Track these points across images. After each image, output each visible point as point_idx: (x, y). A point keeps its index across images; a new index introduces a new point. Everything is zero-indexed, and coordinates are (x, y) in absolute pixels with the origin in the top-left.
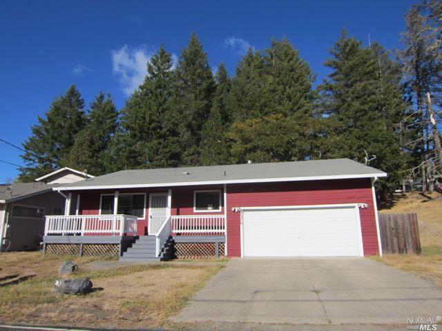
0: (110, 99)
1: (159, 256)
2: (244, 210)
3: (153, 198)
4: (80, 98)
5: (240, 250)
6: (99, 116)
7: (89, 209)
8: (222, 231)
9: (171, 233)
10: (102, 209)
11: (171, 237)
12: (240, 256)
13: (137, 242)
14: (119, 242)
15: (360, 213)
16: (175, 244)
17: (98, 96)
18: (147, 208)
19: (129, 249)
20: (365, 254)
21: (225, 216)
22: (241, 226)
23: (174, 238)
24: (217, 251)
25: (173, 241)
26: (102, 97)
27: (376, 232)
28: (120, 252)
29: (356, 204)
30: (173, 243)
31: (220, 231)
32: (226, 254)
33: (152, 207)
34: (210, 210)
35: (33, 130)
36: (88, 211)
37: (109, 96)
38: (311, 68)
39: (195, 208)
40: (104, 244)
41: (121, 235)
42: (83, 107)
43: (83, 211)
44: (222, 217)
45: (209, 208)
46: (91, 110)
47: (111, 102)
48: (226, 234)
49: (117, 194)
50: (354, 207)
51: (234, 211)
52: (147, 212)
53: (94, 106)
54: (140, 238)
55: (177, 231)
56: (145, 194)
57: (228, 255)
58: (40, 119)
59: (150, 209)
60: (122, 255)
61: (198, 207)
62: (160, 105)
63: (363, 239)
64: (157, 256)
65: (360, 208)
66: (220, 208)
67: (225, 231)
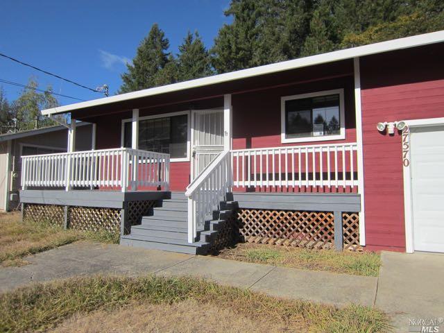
0: (198, 38)
1: (197, 239)
2: (414, 129)
4: (164, 38)
5: (401, 234)
6: (188, 58)
8: (352, 183)
9: (230, 185)
11: (230, 196)
12: (401, 247)
13: (165, 203)
14: (120, 206)
16: (240, 210)
17: (186, 37)
19: (145, 220)
21: (358, 146)
22: (406, 170)
23: (236, 199)
24: (338, 232)
25: (236, 204)
26: (190, 38)
28: (122, 226)
30: (236, 208)
31: (344, 183)
32: (362, 242)
34: (317, 136)
35: (123, 78)
37: (198, 36)
39: (283, 135)
41: (123, 190)
42: (167, 47)
44: (351, 149)
45: (316, 134)
46: (180, 54)
47: (199, 41)
48: (361, 191)
49: (135, 114)
51: (384, 132)
53: (184, 49)
54: (173, 195)
55: (243, 183)
56: (188, 113)
58: (129, 67)
60: (127, 232)
61: (290, 133)
62: (249, 28)
64: (190, 241)
66: (343, 130)
67: (360, 183)
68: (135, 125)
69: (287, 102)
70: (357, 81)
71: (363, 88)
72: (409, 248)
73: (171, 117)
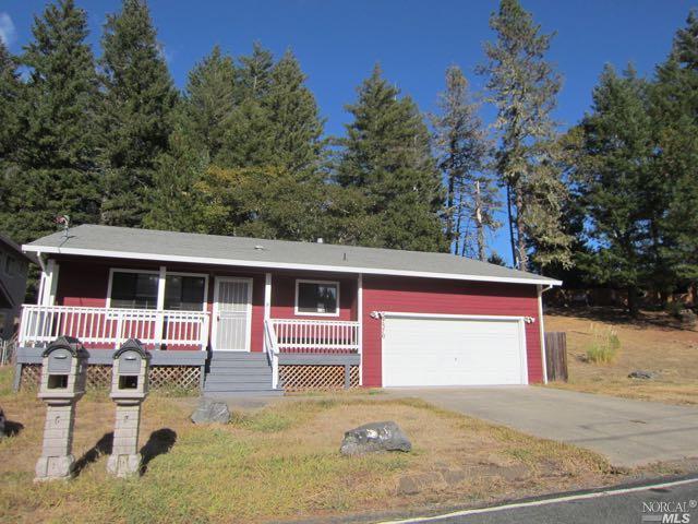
2: (387, 317)
3: (221, 284)
5: (381, 377)
7: (80, 296)
8: (356, 347)
10: (112, 298)
12: (380, 385)
15: (526, 329)
18: (211, 301)
20: (530, 380)
21: (359, 324)
22: (383, 340)
24: (347, 380)
27: (540, 354)
29: (522, 318)
31: (347, 347)
32: (361, 383)
33: (220, 301)
34: (321, 312)
36: (77, 299)
38: (319, 107)
39: (296, 308)
40: (166, 367)
43: (66, 299)
44: (351, 325)
45: (320, 310)
48: (360, 352)
49: (163, 271)
50: (517, 321)
52: (210, 309)
56: (206, 276)
57: (365, 385)
59: (216, 305)
61: (303, 306)
63: (529, 362)
64: (274, 387)
65: (526, 323)
66: (338, 310)
67: (359, 347)
68: (162, 283)
69: (300, 284)
70: (360, 283)
71: (364, 288)
72: (385, 383)
73: (184, 277)
